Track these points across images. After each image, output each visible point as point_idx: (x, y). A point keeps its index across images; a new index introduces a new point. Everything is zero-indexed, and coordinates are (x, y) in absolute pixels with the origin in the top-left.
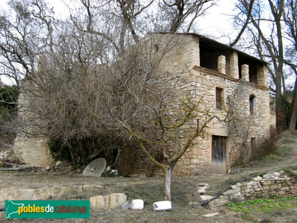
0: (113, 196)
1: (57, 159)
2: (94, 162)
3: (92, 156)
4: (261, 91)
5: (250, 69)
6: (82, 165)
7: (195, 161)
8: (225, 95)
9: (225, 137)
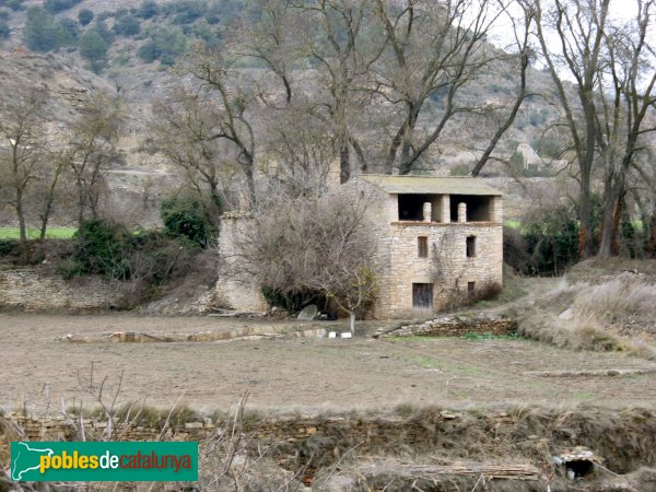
0: (318, 331)
1: (272, 304)
2: (307, 308)
3: (305, 302)
4: (487, 229)
5: (467, 208)
6: (298, 310)
7: (392, 307)
8: (430, 243)
9: (431, 285)
